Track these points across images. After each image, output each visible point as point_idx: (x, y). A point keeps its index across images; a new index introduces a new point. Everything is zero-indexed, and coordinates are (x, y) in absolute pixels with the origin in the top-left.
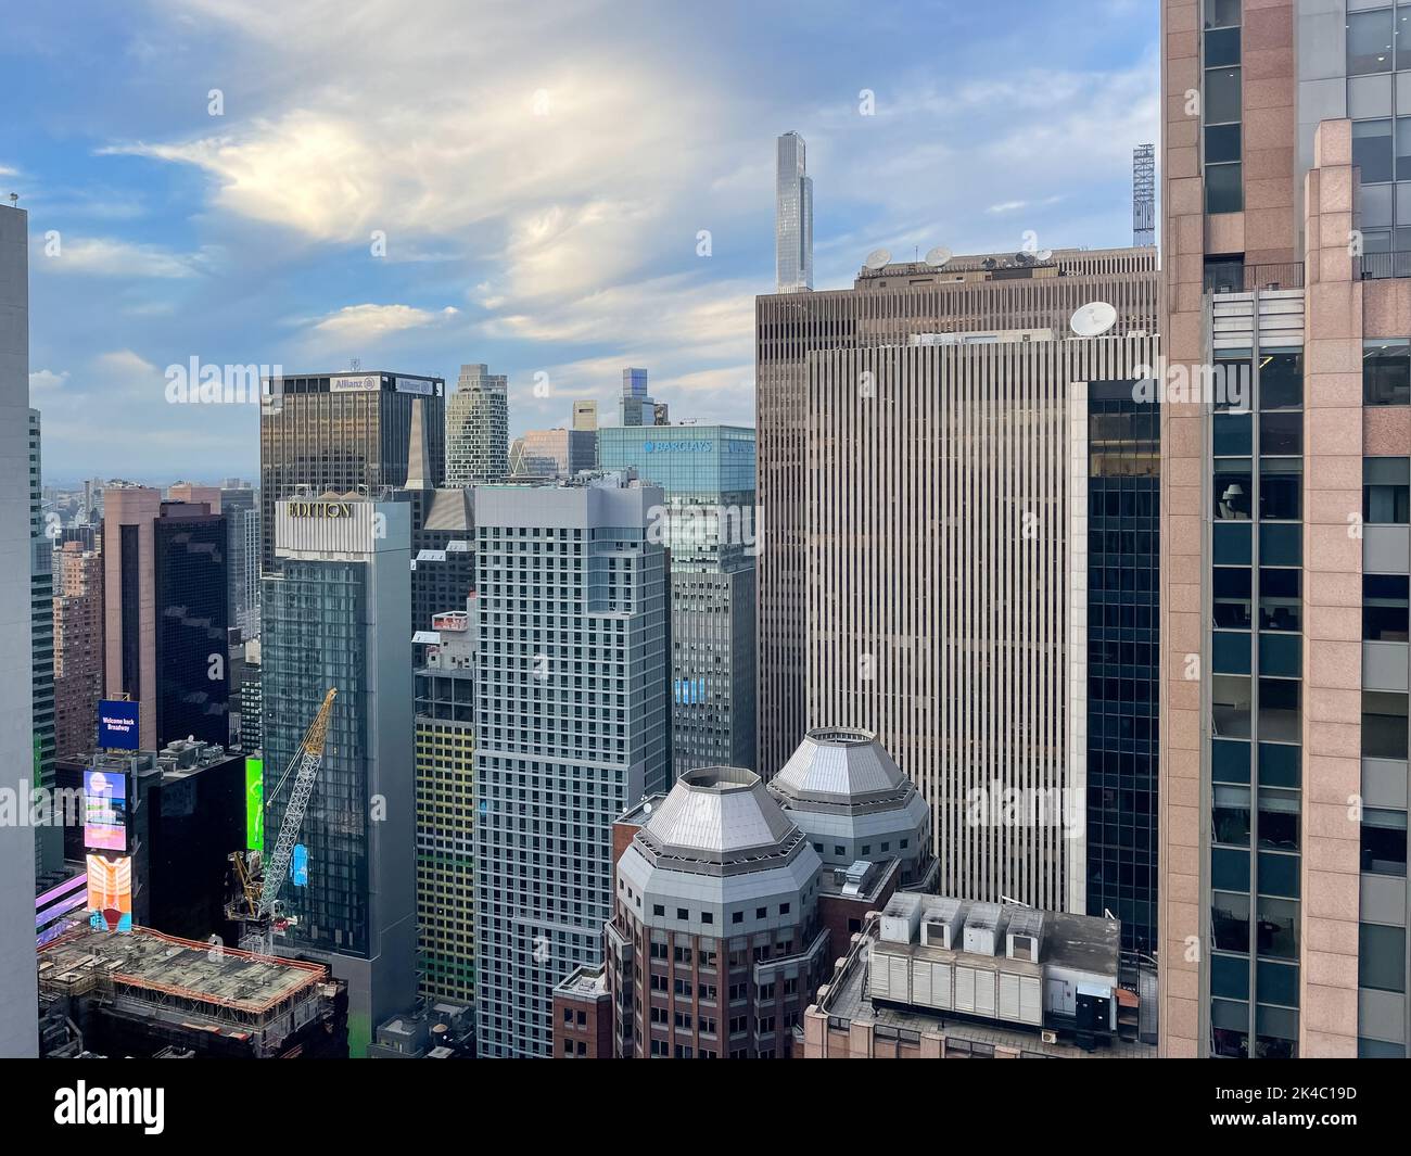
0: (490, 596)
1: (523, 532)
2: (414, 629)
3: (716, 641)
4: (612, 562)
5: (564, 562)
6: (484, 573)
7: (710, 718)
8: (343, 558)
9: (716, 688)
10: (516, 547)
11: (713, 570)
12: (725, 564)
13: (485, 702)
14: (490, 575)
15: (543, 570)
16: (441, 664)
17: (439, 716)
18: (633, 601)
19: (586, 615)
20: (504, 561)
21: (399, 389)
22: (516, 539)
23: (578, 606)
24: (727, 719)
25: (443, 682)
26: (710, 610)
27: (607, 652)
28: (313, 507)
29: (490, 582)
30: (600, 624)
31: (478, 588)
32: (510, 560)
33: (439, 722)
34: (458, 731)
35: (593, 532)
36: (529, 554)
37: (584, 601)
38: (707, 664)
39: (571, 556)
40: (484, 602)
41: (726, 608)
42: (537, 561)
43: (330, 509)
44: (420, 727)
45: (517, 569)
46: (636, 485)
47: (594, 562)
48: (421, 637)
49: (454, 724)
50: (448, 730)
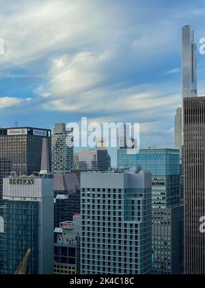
0: (86, 215)
1: (99, 190)
2: (55, 227)
3: (165, 236)
4: (133, 201)
5: (114, 202)
6: (84, 206)
7: (162, 267)
8: (30, 200)
9: (164, 255)
10: (96, 196)
11: (163, 207)
12: (168, 205)
13: (84, 255)
14: (86, 206)
15: (107, 204)
16: (63, 242)
17: (62, 262)
18: (141, 217)
19: (123, 222)
20: (91, 201)
21: (34, 134)
22: (96, 193)
23: (120, 219)
24: (169, 268)
25: (64, 249)
26: (162, 223)
27: (131, 236)
28: (18, 180)
29: (86, 209)
30: (128, 225)
31: (81, 211)
32: (94, 201)
33: (62, 264)
34: (70, 268)
35: (125, 190)
36: (101, 198)
37: (122, 217)
38: (161, 245)
39: (117, 199)
40: (83, 217)
41: (169, 223)
42: (104, 201)
43: (25, 181)
44: (55, 266)
45: (96, 204)
46: (142, 172)
47: (126, 201)
48: (58, 230)
49: (68, 265)
50: (66, 267)
